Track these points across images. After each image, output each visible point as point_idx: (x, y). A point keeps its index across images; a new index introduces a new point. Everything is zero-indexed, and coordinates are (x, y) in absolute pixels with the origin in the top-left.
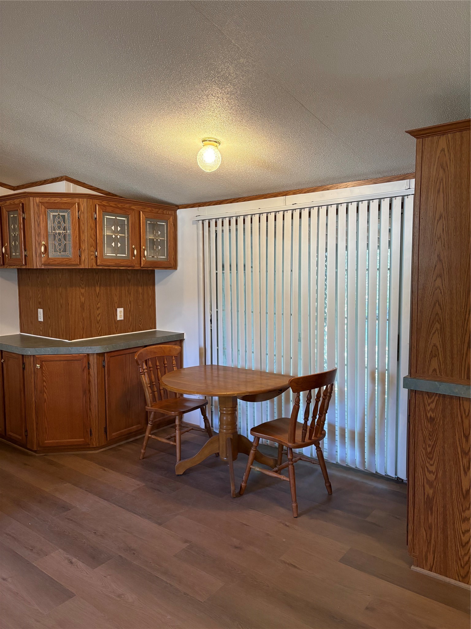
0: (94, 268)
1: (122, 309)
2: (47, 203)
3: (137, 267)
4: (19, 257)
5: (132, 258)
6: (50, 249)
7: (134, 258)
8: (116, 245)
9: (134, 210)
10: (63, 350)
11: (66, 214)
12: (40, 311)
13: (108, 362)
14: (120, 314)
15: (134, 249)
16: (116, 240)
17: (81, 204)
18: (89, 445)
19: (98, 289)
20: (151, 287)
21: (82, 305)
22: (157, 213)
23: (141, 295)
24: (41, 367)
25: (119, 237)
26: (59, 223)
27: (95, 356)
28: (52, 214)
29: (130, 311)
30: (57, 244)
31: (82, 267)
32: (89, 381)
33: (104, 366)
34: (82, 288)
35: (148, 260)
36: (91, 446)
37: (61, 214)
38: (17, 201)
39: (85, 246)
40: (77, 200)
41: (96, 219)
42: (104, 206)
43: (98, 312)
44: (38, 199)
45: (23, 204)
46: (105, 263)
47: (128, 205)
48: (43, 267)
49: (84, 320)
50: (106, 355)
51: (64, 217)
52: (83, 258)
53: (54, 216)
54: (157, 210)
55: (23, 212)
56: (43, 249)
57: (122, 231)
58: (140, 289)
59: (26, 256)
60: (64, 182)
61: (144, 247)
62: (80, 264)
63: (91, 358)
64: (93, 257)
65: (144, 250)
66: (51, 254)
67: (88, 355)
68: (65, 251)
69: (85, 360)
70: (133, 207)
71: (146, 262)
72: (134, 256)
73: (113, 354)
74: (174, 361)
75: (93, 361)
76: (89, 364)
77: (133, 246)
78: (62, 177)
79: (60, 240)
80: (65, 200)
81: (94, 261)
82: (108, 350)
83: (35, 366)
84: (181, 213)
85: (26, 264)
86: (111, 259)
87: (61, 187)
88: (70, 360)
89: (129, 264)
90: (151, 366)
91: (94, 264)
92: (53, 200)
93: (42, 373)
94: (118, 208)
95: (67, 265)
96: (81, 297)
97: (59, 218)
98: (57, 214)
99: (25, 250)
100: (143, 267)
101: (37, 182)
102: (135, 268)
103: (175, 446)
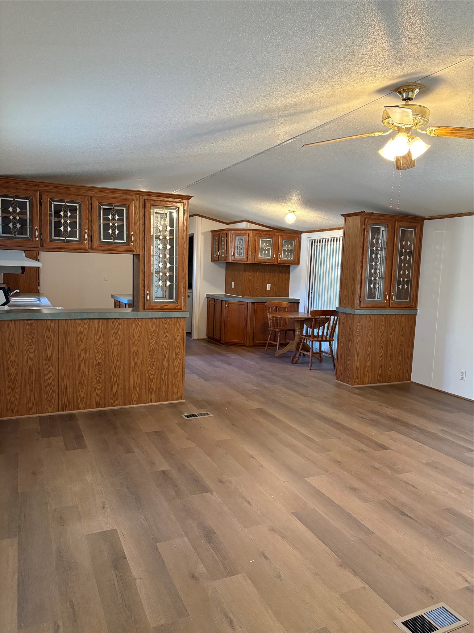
0: (253, 263)
1: (270, 285)
2: (236, 233)
3: (276, 263)
4: (224, 257)
5: (273, 259)
6: (236, 254)
7: (274, 259)
8: (265, 252)
9: (276, 235)
10: (237, 300)
11: (243, 238)
12: (233, 283)
13: (256, 307)
14: (269, 287)
15: (274, 254)
16: (265, 250)
17: (250, 233)
18: (245, 344)
19: (258, 273)
20: (287, 274)
21: (250, 281)
22: (289, 236)
23: (281, 278)
24: (228, 306)
25: (267, 248)
26: (240, 242)
27: (251, 303)
28: (238, 238)
29: (274, 286)
30: (238, 252)
31: (248, 262)
32: (247, 315)
33: (254, 309)
34: (250, 273)
35: (282, 260)
36: (246, 345)
37: (241, 238)
38: (225, 232)
39: (250, 253)
40: (248, 232)
41: (256, 240)
42: (261, 234)
43: (257, 285)
44: (232, 232)
45: (227, 233)
46: (258, 261)
47: (273, 233)
48: (232, 262)
49: (250, 288)
50: (255, 303)
51: (242, 239)
52: (249, 258)
53: (238, 239)
54: (289, 234)
55: (227, 237)
56: (232, 253)
57: (269, 246)
58: (281, 275)
59: (226, 257)
60: (245, 223)
61: (280, 254)
62: (247, 261)
63: (249, 304)
64: (253, 258)
65: (280, 255)
66: (236, 256)
67: (248, 302)
68: (241, 255)
69: (246, 305)
70: (276, 234)
71: (281, 261)
72: (274, 258)
73: (259, 304)
74: (286, 310)
75: (249, 305)
76: (248, 307)
77: (274, 253)
78: (245, 220)
79: (240, 250)
80: (243, 232)
81: (254, 260)
82: (256, 302)
83: (225, 305)
84: (303, 235)
85: (226, 260)
86: (262, 259)
87: (243, 225)
88: (240, 304)
89: (271, 262)
90: (274, 310)
91: (254, 261)
92: (238, 232)
93: (228, 309)
94: (268, 235)
95: (242, 261)
96: (249, 277)
97: (240, 240)
98: (239, 238)
99: (226, 254)
100: (278, 263)
101: (236, 222)
102: (274, 264)
103: (277, 345)
